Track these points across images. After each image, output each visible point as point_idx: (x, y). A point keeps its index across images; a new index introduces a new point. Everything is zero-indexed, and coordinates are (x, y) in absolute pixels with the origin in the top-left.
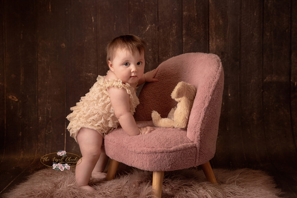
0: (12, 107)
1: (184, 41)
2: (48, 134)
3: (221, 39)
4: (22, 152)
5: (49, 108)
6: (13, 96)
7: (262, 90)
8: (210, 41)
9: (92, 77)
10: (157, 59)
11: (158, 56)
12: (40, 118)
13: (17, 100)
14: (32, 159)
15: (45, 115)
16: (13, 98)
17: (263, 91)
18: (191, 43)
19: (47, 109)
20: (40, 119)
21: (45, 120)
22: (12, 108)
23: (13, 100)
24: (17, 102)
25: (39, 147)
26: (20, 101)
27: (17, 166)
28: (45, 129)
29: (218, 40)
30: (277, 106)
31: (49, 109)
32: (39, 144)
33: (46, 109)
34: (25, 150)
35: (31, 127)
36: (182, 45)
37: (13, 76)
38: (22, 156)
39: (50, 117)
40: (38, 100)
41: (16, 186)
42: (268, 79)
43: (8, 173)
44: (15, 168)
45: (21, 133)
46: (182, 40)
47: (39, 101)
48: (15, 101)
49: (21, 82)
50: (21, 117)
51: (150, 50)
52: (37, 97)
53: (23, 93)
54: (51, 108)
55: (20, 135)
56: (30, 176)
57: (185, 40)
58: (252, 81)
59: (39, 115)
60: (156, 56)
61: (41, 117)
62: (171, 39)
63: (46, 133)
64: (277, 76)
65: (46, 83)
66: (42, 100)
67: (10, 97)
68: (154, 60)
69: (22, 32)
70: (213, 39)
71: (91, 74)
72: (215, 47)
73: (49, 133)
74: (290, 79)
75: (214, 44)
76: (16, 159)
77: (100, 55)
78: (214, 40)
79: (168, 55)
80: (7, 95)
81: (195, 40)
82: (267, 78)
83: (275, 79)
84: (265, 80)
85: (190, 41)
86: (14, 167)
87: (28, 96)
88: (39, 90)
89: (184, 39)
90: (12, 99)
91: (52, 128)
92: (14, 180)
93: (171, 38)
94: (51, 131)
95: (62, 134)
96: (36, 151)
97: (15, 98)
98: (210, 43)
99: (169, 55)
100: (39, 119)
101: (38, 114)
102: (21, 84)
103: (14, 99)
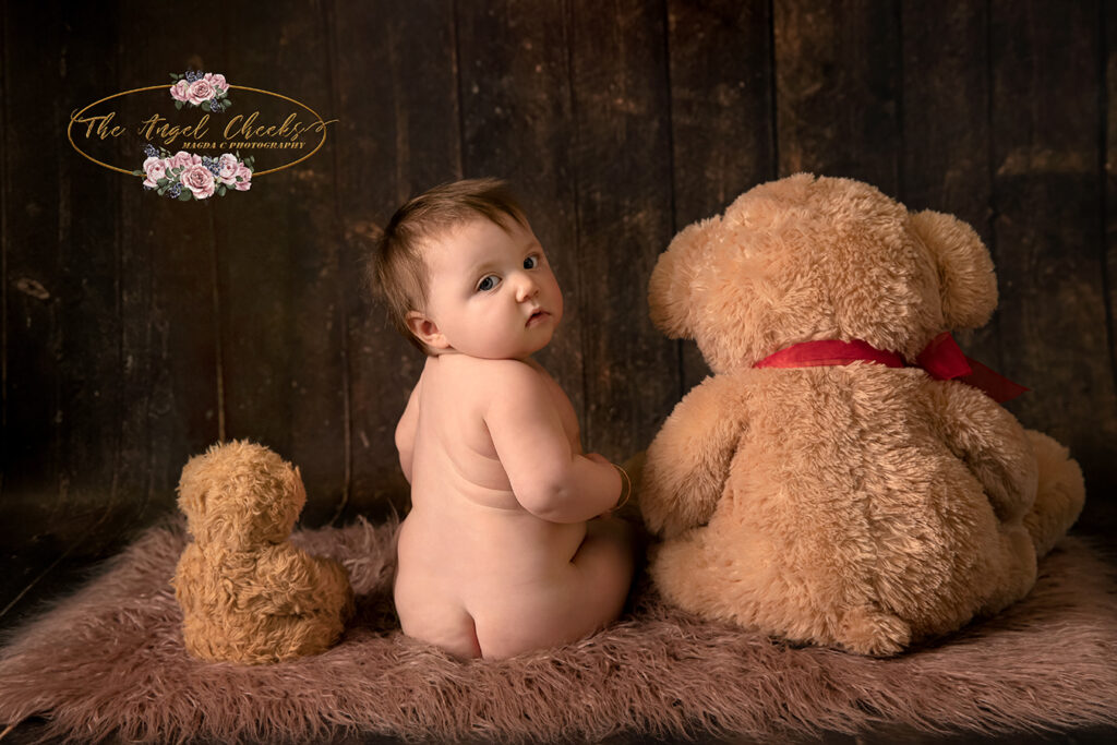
0: (29, 320)
1: (673, 27)
2: (156, 417)
3: (823, 11)
4: (65, 482)
5: (162, 324)
6: (34, 283)
7: (990, 211)
8: (776, 23)
9: (315, 185)
10: (567, 105)
11: (573, 94)
12: (130, 359)
13: (46, 296)
14: (101, 506)
15: (147, 350)
16: (32, 287)
17: (995, 216)
18: (701, 35)
19: (154, 328)
20: (129, 365)
21: (148, 366)
22: (29, 325)
23: (31, 296)
24: (46, 302)
25: (126, 465)
26: (58, 300)
27: (47, 533)
28: (146, 399)
29: (809, 18)
30: (1049, 270)
31: (161, 329)
32: (125, 453)
33: (149, 326)
34: (74, 473)
35: (97, 394)
36: (666, 44)
37: (32, 207)
38: (63, 497)
39: (165, 355)
40: (121, 296)
41: (42, 604)
42: (1012, 164)
43: (14, 557)
44: (39, 537)
45: (59, 413)
46: (666, 23)
47: (125, 298)
48: (38, 299)
49: (61, 233)
50: (59, 357)
51: (539, 68)
52: (117, 283)
53: (67, 269)
54: (167, 324)
55: (59, 420)
56: (92, 568)
57: (678, 23)
58: (950, 174)
59: (124, 349)
60: (565, 91)
61: (134, 359)
62: (621, 21)
63: (151, 415)
64: (1050, 152)
65: (151, 233)
66: (135, 294)
67: (22, 285)
68: (558, 108)
69: (64, 52)
70: (788, 12)
71: (311, 173)
72: (796, 45)
73: (159, 412)
74: (1103, 160)
75: (792, 33)
76: (44, 506)
77: (344, 98)
78: (794, 16)
79: (612, 87)
80: (10, 278)
81: (717, 22)
82: (1010, 161)
83: (1040, 162)
84: (1001, 171)
85: (697, 26)
86: (35, 538)
87: (85, 281)
88: (125, 259)
89: (672, 18)
90: (30, 292)
91: (171, 396)
92: (35, 581)
93: (619, 17)
94: (168, 407)
95: (210, 414)
96: (116, 476)
97: (40, 287)
98: (777, 31)
99: (615, 84)
100: (126, 362)
101: (121, 346)
102: (61, 237)
103: (34, 293)
